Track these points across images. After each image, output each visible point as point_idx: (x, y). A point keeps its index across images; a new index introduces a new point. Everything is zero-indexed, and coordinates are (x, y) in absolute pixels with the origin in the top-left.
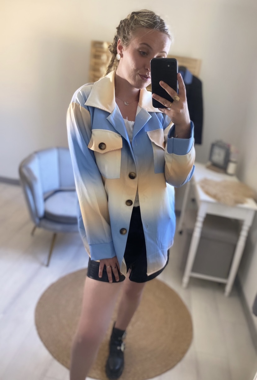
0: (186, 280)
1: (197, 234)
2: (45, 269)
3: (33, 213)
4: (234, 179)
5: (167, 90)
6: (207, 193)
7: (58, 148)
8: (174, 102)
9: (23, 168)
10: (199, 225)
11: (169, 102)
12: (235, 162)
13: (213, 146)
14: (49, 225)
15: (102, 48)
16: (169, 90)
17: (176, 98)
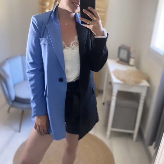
0: (108, 133)
1: (113, 104)
2: (18, 134)
3: (8, 98)
4: (134, 69)
6: (118, 78)
7: (22, 55)
8: (92, 21)
11: (89, 21)
12: (134, 58)
13: (120, 48)
14: (18, 105)
16: (89, 14)
17: (94, 18)
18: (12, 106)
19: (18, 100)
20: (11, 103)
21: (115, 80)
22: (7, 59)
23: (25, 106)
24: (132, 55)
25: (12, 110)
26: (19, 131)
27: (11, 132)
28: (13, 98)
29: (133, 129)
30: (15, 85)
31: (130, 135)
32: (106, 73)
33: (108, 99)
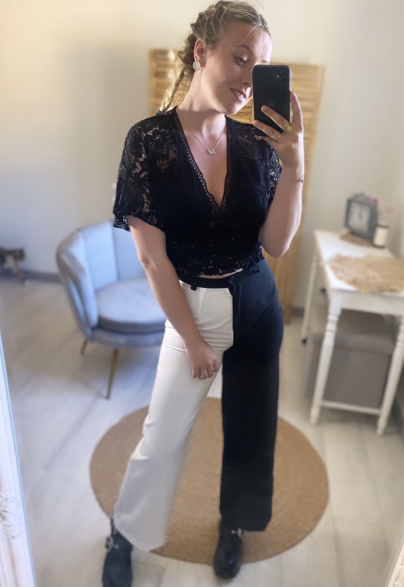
0: (315, 412)
1: (328, 342)
2: (103, 403)
8: (284, 134)
9: (62, 253)
10: (331, 328)
11: (276, 132)
13: (350, 202)
14: (106, 337)
15: (166, 59)
16: (275, 118)
17: (286, 127)
19: (104, 325)
20: (89, 331)
21: (334, 282)
22: (79, 230)
23: (121, 340)
24: (381, 222)
25: (91, 347)
26: (108, 397)
27: (88, 398)
28: (94, 319)
29: (379, 404)
30: (97, 291)
32: (314, 265)
33: (315, 329)
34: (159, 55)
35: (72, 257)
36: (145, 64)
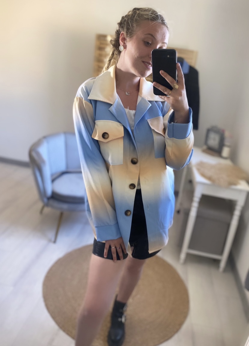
0: (183, 256)
1: (193, 214)
2: (52, 246)
3: (42, 193)
4: (228, 162)
5: (167, 78)
6: (203, 175)
7: (65, 133)
8: (173, 90)
9: (33, 151)
10: (195, 206)
11: (168, 90)
12: (229, 146)
13: (208, 131)
14: (56, 204)
15: (106, 40)
17: (175, 86)
18: (46, 205)
19: (56, 197)
20: (46, 200)
22: (45, 137)
23: (65, 206)
25: (47, 210)
26: (55, 242)
27: (43, 242)
28: (49, 192)
29: (221, 253)
31: (216, 262)
33: (186, 206)
34: (101, 38)
35: (38, 154)
36: (93, 42)
